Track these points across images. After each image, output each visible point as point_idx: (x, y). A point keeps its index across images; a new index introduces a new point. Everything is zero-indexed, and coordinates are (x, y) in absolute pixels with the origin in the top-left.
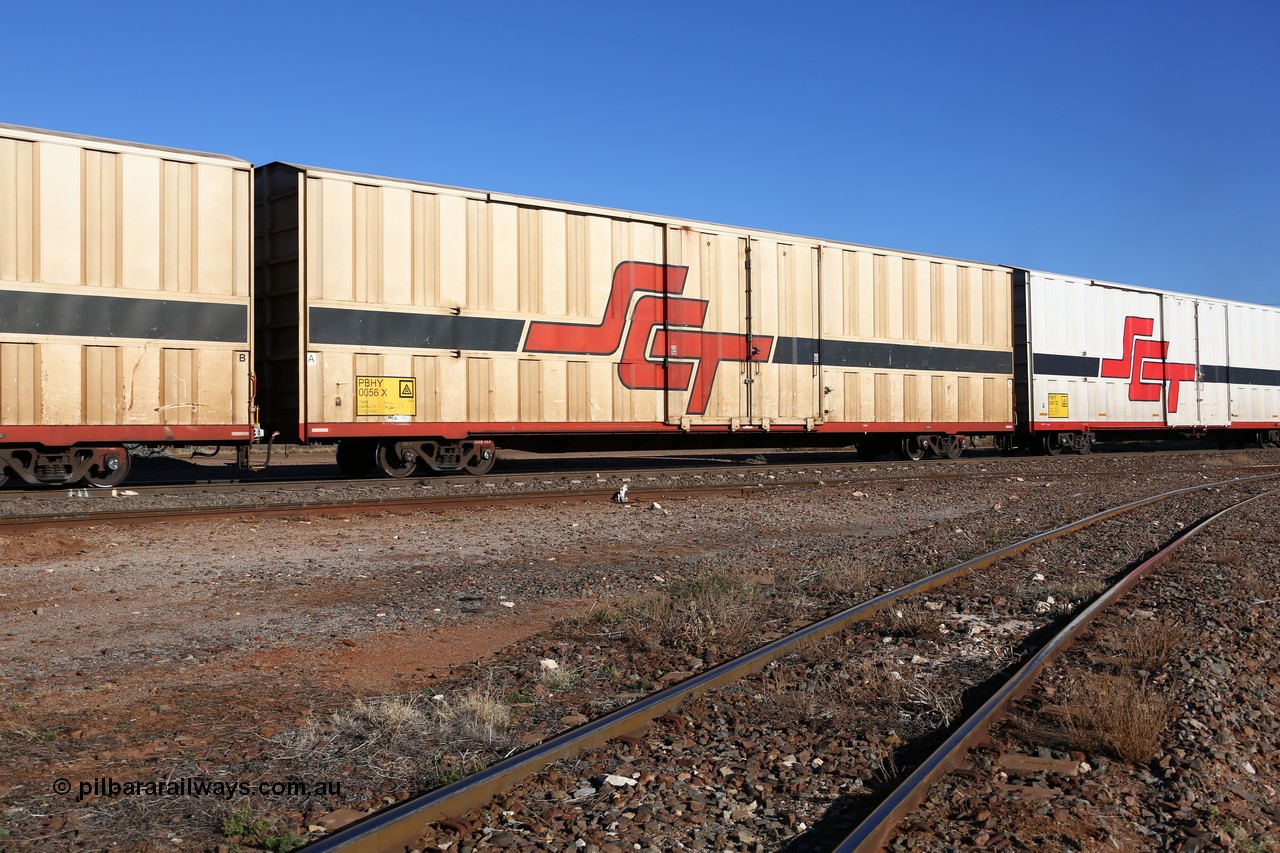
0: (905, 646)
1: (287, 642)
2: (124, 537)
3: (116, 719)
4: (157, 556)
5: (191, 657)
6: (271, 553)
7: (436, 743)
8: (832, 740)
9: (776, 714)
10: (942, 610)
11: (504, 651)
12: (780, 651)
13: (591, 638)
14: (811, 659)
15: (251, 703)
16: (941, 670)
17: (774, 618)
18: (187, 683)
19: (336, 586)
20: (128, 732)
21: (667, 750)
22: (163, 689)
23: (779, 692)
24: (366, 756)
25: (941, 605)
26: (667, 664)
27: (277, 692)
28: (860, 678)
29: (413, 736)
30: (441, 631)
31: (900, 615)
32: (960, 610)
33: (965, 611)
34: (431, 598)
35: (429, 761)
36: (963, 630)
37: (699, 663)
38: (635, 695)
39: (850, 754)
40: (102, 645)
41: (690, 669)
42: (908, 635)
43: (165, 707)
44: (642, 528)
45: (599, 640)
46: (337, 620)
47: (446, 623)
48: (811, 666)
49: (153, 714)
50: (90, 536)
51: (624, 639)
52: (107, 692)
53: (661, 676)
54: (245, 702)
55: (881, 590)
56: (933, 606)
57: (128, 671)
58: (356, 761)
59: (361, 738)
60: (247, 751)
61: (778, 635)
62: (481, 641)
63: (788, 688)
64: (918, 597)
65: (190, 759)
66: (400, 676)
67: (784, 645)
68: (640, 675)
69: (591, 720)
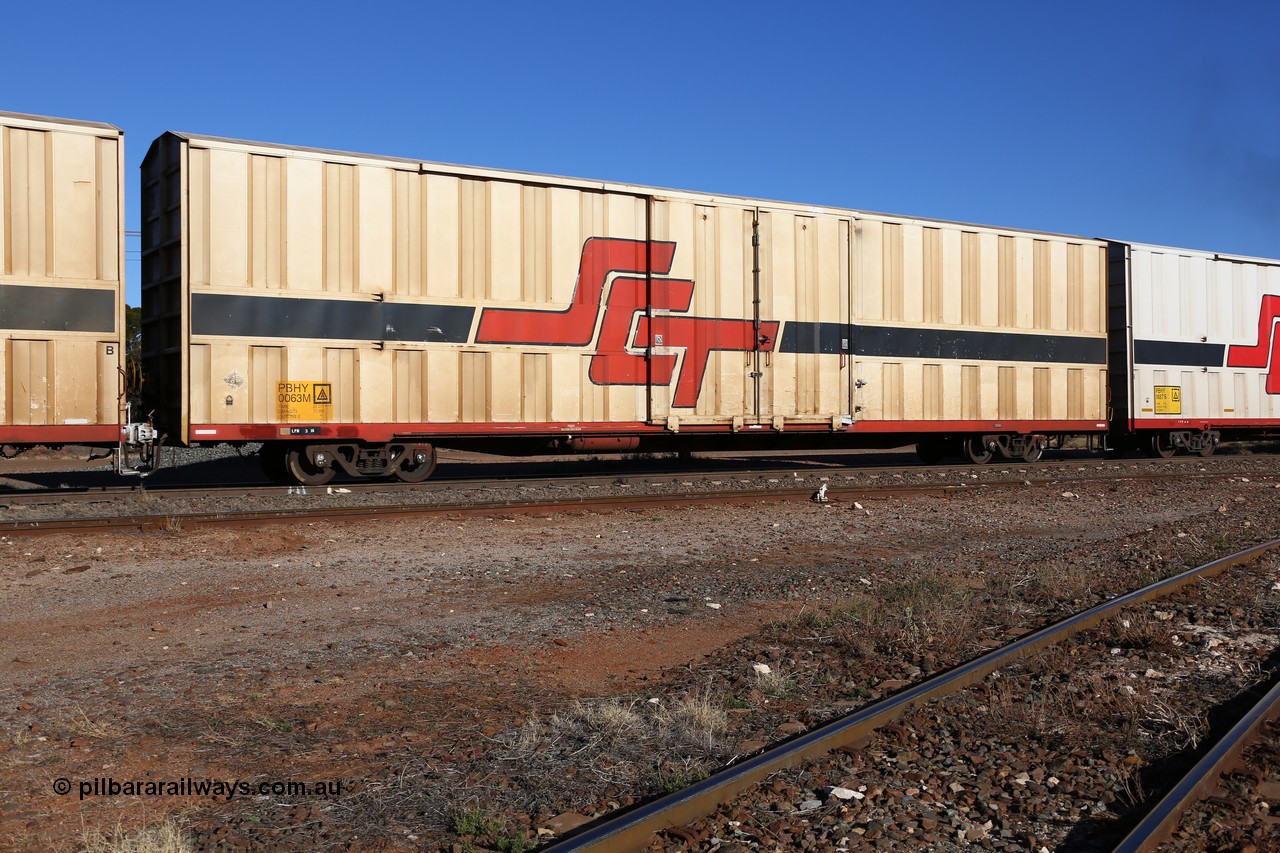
0: (1135, 658)
1: (501, 640)
2: (340, 534)
3: (345, 713)
4: (372, 553)
5: (410, 653)
6: (479, 550)
7: (655, 748)
8: (1065, 757)
9: (1004, 727)
10: (1172, 620)
11: (714, 654)
12: (1001, 660)
13: (802, 643)
14: (1036, 670)
15: (471, 701)
16: (1178, 686)
17: (990, 625)
18: (409, 679)
19: (543, 585)
20: (357, 726)
21: (891, 762)
22: (387, 684)
23: (1004, 704)
24: (588, 759)
25: (1172, 615)
26: (883, 671)
27: (495, 691)
28: (1091, 692)
29: (633, 740)
30: (650, 632)
31: (1127, 624)
32: (1193, 621)
33: (1200, 622)
34: (637, 598)
35: (650, 767)
36: (1199, 642)
37: (916, 672)
38: (853, 703)
39: (1087, 774)
40: (328, 639)
41: (908, 677)
42: (1137, 646)
43: (390, 703)
44: (844, 529)
45: (810, 645)
46: (547, 619)
47: (654, 624)
48: (1036, 677)
49: (380, 709)
50: (310, 532)
51: (836, 645)
52: (335, 686)
53: (878, 684)
54: (464, 700)
55: (1103, 597)
56: (1163, 616)
57: (353, 666)
58: (577, 763)
59: (581, 741)
60: (472, 749)
61: (997, 643)
62: (689, 643)
63: (1014, 700)
64: (1144, 605)
65: (418, 755)
66: (613, 677)
67: (1006, 655)
68: (855, 682)
69: (811, 729)
